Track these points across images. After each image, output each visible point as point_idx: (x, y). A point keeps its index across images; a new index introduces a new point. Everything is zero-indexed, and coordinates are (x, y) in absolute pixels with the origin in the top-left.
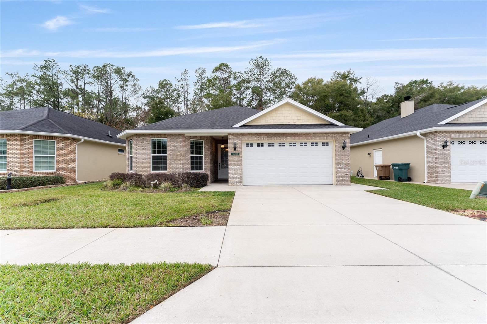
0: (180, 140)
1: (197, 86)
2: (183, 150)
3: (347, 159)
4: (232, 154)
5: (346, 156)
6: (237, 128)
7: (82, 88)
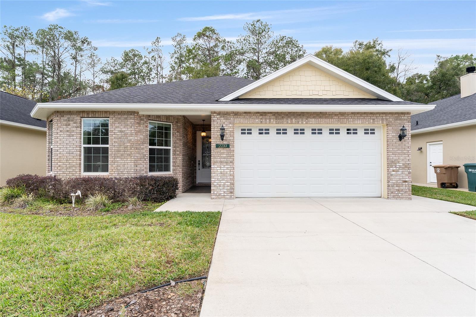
0: (131, 121)
1: (174, 58)
2: (136, 138)
3: (406, 156)
4: (218, 146)
5: (405, 151)
6: (226, 102)
7: (22, 57)
